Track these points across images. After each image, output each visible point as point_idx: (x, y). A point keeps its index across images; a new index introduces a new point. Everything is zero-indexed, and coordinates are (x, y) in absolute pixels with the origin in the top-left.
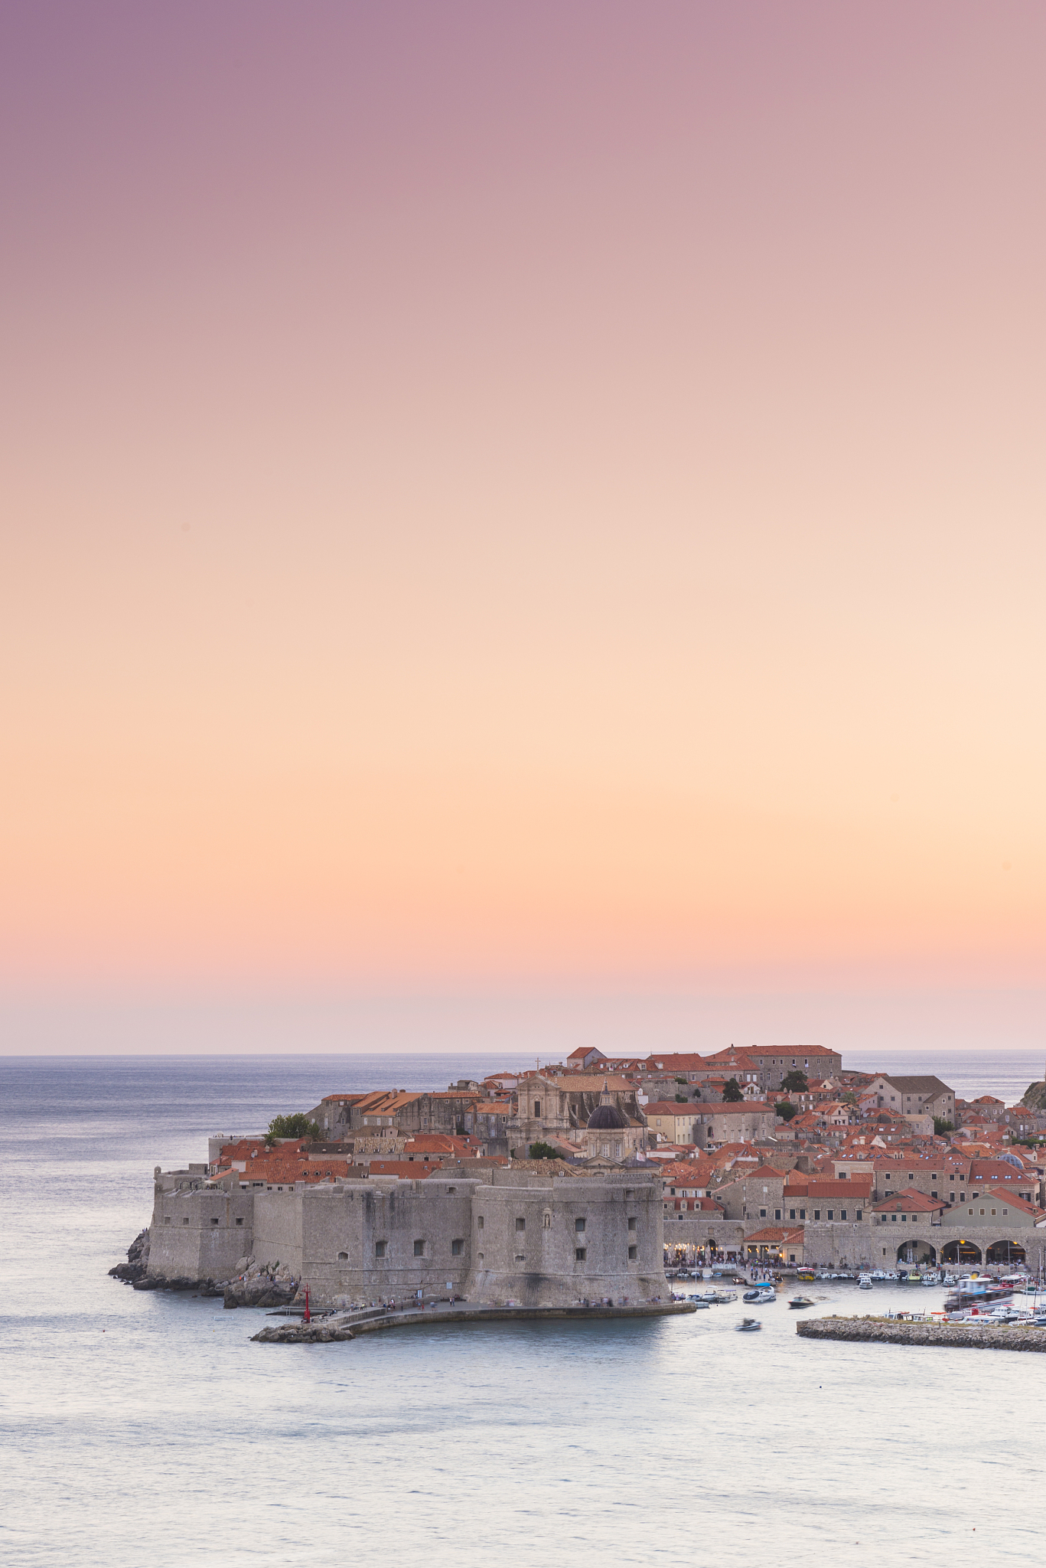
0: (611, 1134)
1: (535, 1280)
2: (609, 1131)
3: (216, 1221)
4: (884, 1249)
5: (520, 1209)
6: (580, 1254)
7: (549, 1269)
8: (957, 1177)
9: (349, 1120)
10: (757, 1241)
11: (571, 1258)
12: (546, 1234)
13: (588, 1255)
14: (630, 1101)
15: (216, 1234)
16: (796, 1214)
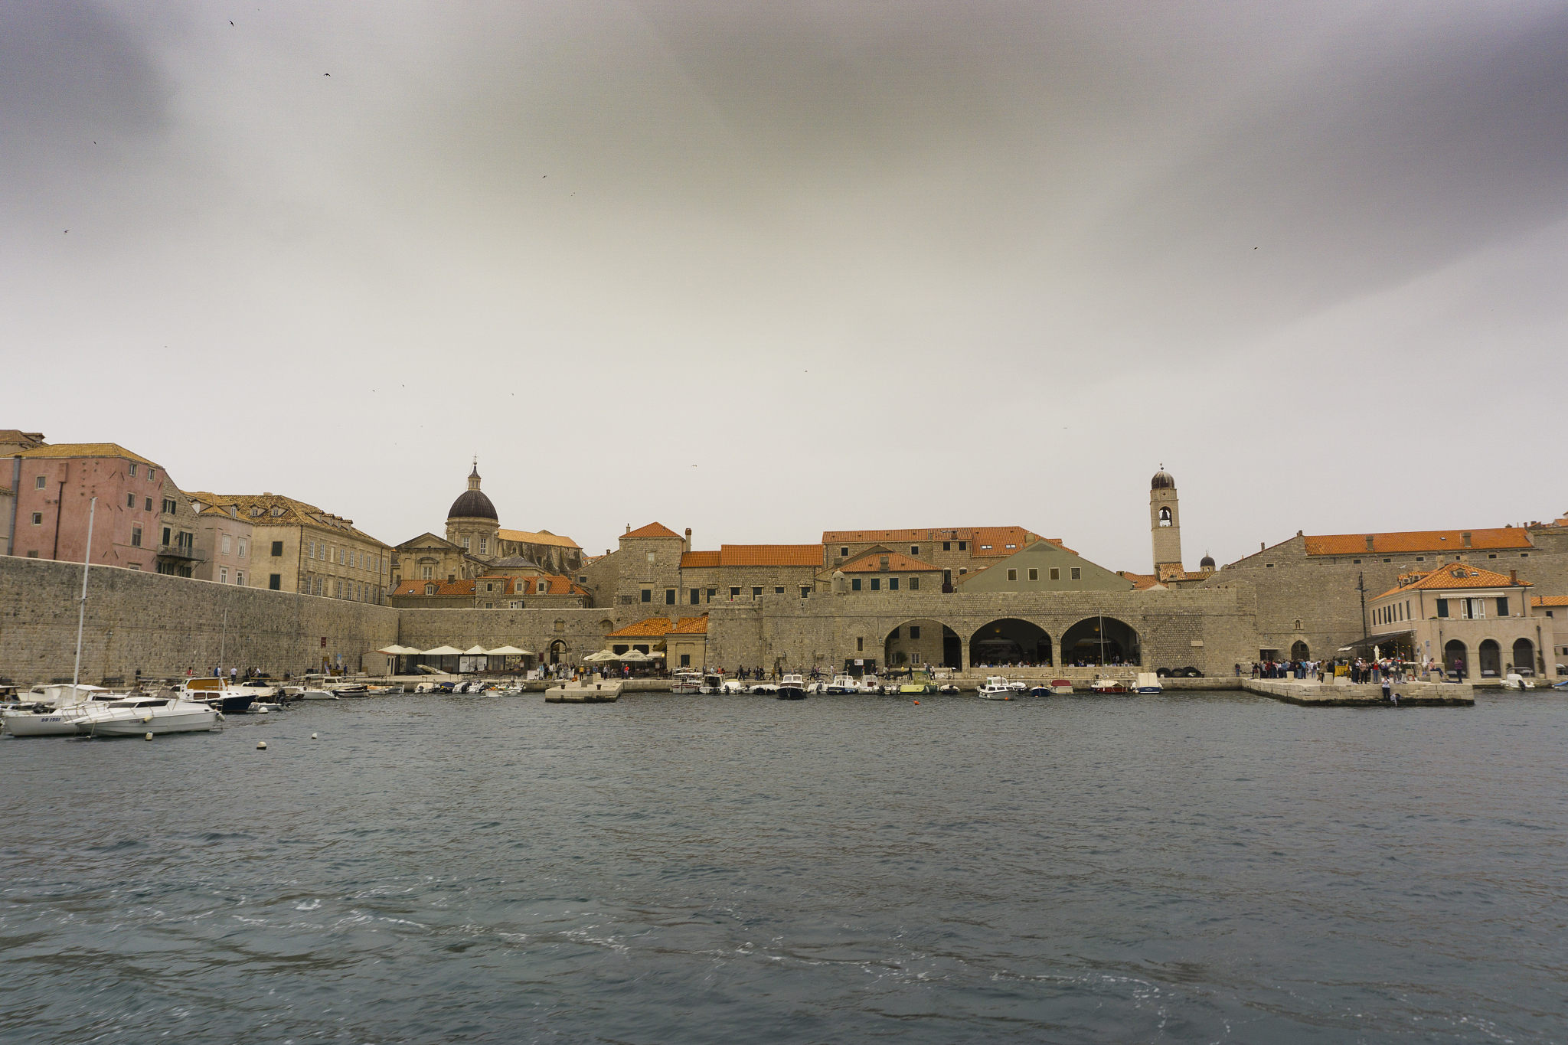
0: (474, 523)
2: (471, 519)
4: (860, 640)
8: (955, 547)
10: (628, 638)
14: (574, 558)
16: (701, 597)
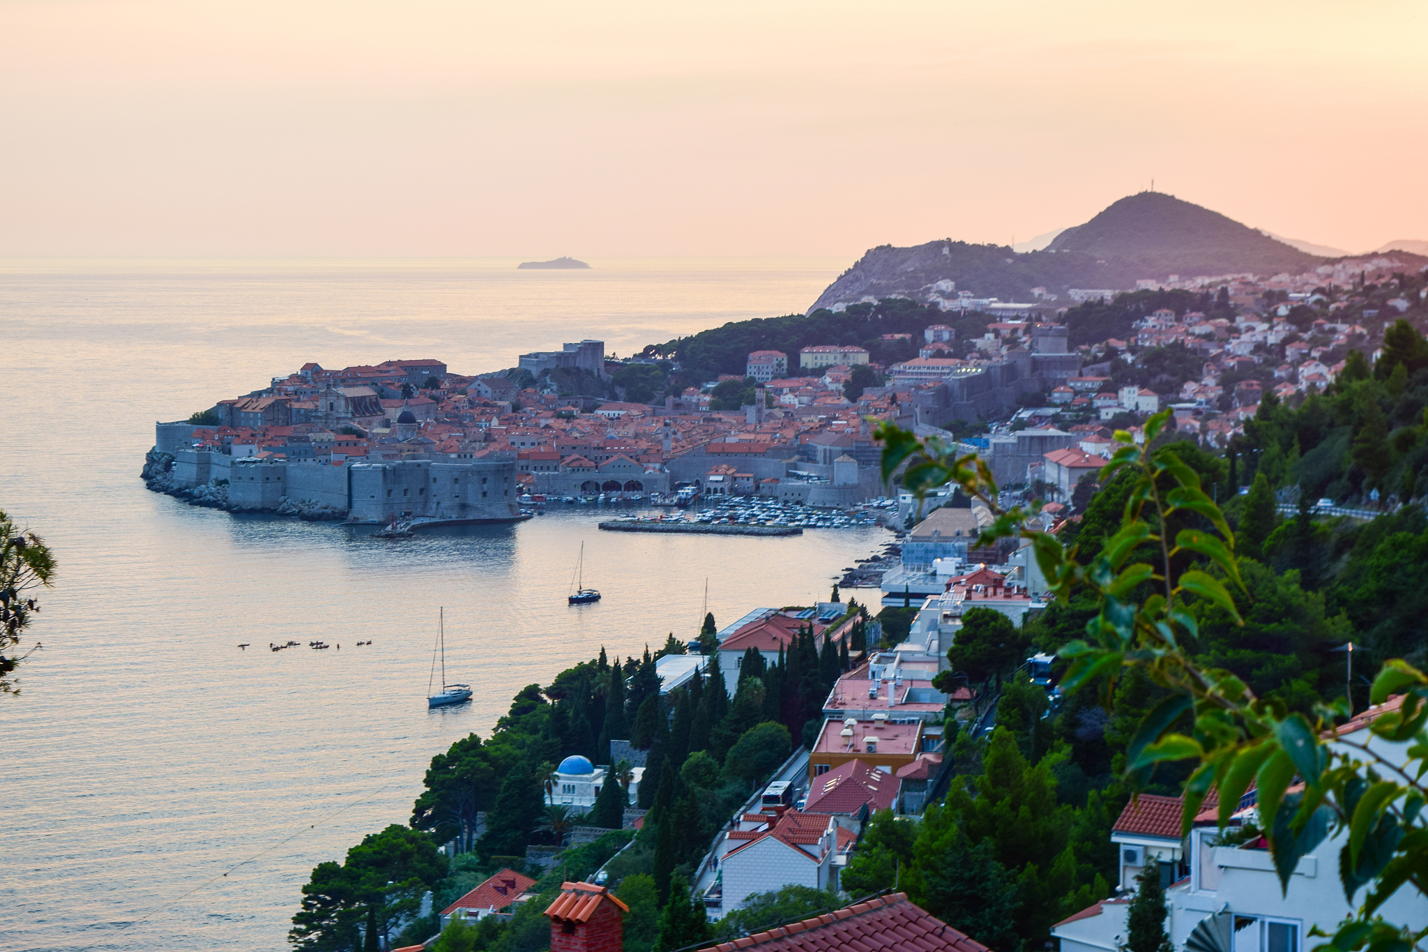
1: (464, 507)
3: (268, 479)
4: (575, 485)
5: (456, 474)
6: (484, 494)
7: (470, 501)
9: (232, 414)
11: (480, 496)
12: (469, 486)
13: (488, 495)
14: (375, 401)
15: (268, 485)
